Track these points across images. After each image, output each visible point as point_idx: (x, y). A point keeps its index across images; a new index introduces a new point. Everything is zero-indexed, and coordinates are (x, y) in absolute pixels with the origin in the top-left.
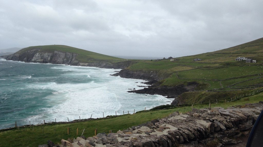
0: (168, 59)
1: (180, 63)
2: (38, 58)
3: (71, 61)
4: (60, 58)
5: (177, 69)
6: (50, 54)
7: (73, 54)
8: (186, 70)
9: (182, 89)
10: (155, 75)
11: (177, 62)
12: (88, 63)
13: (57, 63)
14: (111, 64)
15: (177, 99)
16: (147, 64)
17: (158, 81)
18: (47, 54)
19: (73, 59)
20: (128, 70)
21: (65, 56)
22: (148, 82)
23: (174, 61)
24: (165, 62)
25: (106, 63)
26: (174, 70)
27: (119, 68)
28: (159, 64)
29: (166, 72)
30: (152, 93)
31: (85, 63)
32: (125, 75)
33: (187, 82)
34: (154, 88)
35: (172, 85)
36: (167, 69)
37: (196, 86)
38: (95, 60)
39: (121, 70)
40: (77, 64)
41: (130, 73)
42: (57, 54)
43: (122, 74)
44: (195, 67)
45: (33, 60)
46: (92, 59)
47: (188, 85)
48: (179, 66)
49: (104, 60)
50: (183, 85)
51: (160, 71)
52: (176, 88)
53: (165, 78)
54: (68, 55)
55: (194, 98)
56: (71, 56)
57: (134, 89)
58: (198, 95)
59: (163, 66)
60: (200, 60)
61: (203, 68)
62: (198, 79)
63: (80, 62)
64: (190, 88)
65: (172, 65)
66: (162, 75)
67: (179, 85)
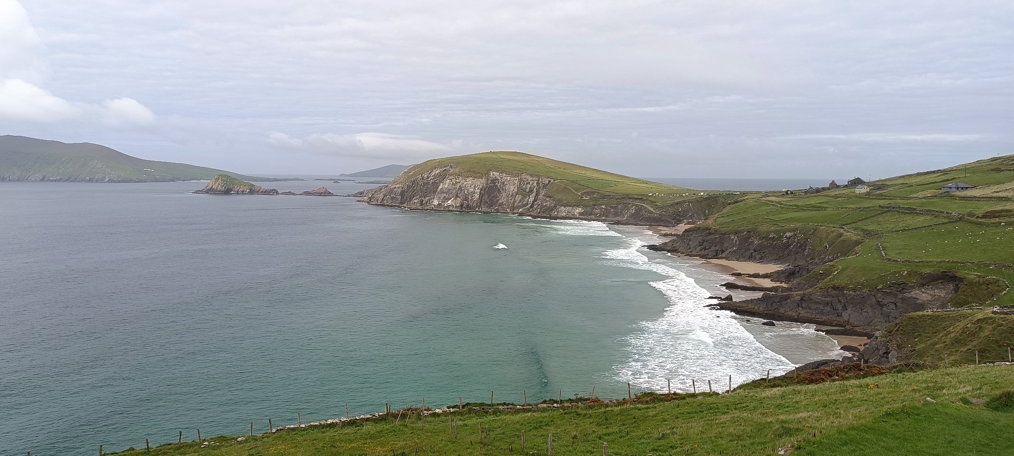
0: (846, 186)
1: (890, 201)
2: (448, 194)
3: (535, 200)
4: (504, 195)
5: (879, 223)
6: (480, 182)
7: (540, 180)
8: (916, 229)
9: (901, 298)
10: (802, 246)
11: (881, 195)
12: (585, 206)
13: (497, 211)
14: (652, 210)
15: (882, 337)
16: (771, 207)
17: (811, 267)
18: (470, 181)
19: (541, 196)
20: (710, 230)
21: (519, 188)
22: (777, 272)
23: (868, 194)
24: (838, 197)
25: (637, 206)
26: (871, 228)
27: (679, 222)
28: (814, 207)
29: (841, 235)
30: (790, 313)
31: (574, 206)
32: (699, 248)
33: (921, 274)
34: (797, 295)
35: (862, 284)
36: (844, 225)
37: (951, 286)
38: (604, 197)
39: (686, 231)
40: (552, 210)
41: (716, 238)
42: (498, 180)
43: (688, 244)
44: (948, 213)
45: (436, 202)
46: (593, 193)
47: (923, 285)
48: (889, 211)
49: (630, 196)
50: (903, 283)
51: (817, 231)
52: (879, 295)
53: (837, 257)
54: (527, 183)
55: (946, 335)
56: (535, 184)
57: (729, 298)
58: (961, 325)
59: (829, 211)
60: (967, 188)
61: (980, 220)
62: (963, 263)
63: (560, 203)
64: (931, 295)
65: (860, 208)
66: (826, 246)
67: (890, 286)
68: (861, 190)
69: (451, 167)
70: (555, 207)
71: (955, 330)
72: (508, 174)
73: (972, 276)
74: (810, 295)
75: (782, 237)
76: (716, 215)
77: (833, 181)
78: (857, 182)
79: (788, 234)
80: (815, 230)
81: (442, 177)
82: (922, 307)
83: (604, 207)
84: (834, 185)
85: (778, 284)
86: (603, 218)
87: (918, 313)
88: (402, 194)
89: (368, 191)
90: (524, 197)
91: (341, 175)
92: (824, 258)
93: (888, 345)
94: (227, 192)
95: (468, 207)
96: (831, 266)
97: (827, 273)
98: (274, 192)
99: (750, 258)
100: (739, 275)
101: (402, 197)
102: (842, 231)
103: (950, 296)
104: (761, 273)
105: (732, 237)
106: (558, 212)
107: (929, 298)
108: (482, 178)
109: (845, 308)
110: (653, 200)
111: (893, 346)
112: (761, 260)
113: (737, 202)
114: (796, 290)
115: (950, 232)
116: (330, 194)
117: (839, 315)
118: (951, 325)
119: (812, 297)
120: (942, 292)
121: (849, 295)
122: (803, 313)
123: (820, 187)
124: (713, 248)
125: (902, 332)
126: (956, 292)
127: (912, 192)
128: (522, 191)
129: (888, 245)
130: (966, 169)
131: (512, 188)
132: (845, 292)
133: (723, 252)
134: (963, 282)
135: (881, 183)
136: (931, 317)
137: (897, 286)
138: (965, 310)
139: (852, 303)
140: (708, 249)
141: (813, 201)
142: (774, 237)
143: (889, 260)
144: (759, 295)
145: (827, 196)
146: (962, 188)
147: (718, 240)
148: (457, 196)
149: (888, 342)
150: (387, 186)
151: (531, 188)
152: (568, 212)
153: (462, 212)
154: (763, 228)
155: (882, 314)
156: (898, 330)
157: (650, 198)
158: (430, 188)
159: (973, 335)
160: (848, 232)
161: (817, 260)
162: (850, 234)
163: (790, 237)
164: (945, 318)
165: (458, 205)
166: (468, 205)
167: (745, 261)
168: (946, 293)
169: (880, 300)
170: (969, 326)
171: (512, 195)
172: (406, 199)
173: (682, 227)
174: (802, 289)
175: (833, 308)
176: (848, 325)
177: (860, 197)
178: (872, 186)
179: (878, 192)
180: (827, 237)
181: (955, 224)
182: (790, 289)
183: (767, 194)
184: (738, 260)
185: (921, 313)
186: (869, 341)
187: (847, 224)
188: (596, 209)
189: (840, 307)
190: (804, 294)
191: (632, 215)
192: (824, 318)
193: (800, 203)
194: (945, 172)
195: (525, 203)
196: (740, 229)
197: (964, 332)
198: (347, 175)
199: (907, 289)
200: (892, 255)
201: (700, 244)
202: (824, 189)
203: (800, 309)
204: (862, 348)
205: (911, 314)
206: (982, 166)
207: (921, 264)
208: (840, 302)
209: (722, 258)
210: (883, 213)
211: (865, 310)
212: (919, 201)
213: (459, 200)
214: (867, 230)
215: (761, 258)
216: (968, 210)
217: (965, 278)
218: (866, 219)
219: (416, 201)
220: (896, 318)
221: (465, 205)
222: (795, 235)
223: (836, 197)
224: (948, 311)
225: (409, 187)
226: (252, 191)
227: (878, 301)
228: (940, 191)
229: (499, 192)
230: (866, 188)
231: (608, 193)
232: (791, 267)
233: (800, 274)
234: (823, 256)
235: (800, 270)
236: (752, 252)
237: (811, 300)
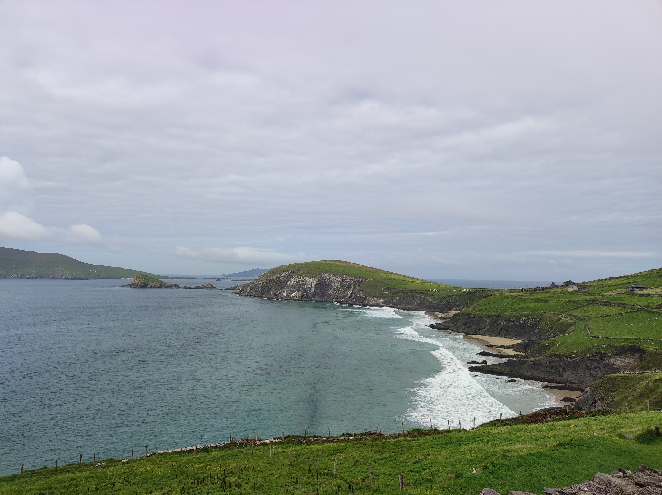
0: (562, 286)
1: (592, 297)
2: (294, 288)
3: (352, 293)
4: (331, 289)
5: (585, 312)
6: (315, 281)
7: (356, 279)
8: (610, 315)
9: (603, 364)
10: (534, 326)
11: (586, 292)
12: (385, 297)
13: (327, 301)
14: (431, 300)
15: (591, 391)
16: (512, 300)
17: (540, 341)
18: (308, 280)
19: (356, 291)
20: (470, 314)
21: (342, 284)
22: (517, 345)
23: (577, 291)
24: (557, 294)
25: (421, 298)
26: (580, 314)
27: (450, 309)
28: (540, 300)
29: (559, 319)
30: (526, 373)
31: (379, 297)
32: (463, 327)
33: (615, 347)
34: (531, 360)
35: (576, 354)
36: (562, 312)
37: (637, 356)
38: (399, 291)
39: (454, 315)
40: (364, 300)
41: (475, 320)
42: (327, 279)
43: (456, 324)
44: (632, 305)
45: (285, 294)
46: (391, 288)
47: (617, 355)
48: (592, 303)
49: (417, 291)
50: (604, 353)
51: (543, 316)
52: (588, 361)
53: (558, 335)
54: (347, 281)
55: (634, 390)
56: (352, 282)
57: (484, 362)
58: (644, 383)
59: (551, 303)
60: (644, 288)
61: (654, 310)
62: (644, 340)
63: (369, 295)
64: (623, 362)
65: (572, 301)
66: (550, 327)
67: (595, 355)
68: (573, 289)
69: (296, 270)
70: (366, 297)
71: (641, 387)
72: (334, 275)
73: (651, 348)
74: (540, 361)
75: (519, 320)
76: (475, 305)
77: (553, 283)
78: (569, 283)
79: (524, 318)
80: (542, 316)
81: (289, 277)
82: (617, 370)
83: (399, 298)
84: (553, 285)
85: (518, 353)
86: (399, 306)
87: (614, 375)
88: (263, 288)
89: (240, 286)
90: (345, 291)
91: (222, 275)
92: (548, 335)
93: (595, 397)
94: (144, 286)
95: (307, 297)
96: (553, 340)
97: (551, 345)
98: (176, 286)
99: (498, 335)
100: (491, 346)
101: (263, 290)
102: (560, 316)
103: (637, 363)
104: (506, 344)
105: (486, 320)
106: (368, 301)
107: (623, 364)
108: (317, 278)
109: (565, 371)
110: (432, 294)
111: (598, 397)
112: (506, 336)
113: (489, 296)
114: (530, 357)
115: (634, 318)
116: (214, 288)
117: (561, 375)
118: (638, 383)
119: (541, 362)
120: (631, 360)
121: (567, 361)
122: (536, 373)
123: (544, 286)
124: (473, 327)
125: (604, 388)
126: (641, 360)
127: (606, 291)
128: (344, 286)
129: (592, 326)
130: (642, 275)
131: (337, 284)
132: (564, 359)
133: (480, 330)
134: (645, 353)
135: (585, 284)
136: (623, 378)
137: (599, 355)
138: (647, 373)
139: (569, 367)
140: (470, 328)
141: (541, 296)
142: (514, 320)
143: (593, 337)
144: (505, 360)
145: (549, 292)
146: (641, 288)
147: (476, 322)
148: (299, 290)
149: (594, 395)
150: (252, 283)
151: (349, 284)
152: (375, 301)
153: (303, 300)
154: (507, 314)
155: (590, 375)
156: (601, 387)
157: (430, 293)
158: (282, 284)
159: (653, 390)
160: (564, 317)
161: (544, 337)
162: (566, 319)
163: (525, 320)
164: (633, 378)
165: (300, 296)
166: (307, 296)
167: (495, 337)
168: (634, 361)
169: (589, 365)
170: (650, 384)
171: (337, 289)
172: (265, 292)
173: (452, 313)
174: (534, 357)
175: (556, 370)
176: (567, 382)
177: (571, 293)
178: (580, 286)
179: (584, 290)
180: (550, 321)
181: (637, 313)
182: (526, 357)
183: (510, 291)
184: (490, 336)
185: (616, 375)
186: (582, 394)
187: (563, 312)
188: (393, 299)
189: (561, 370)
190: (536, 360)
191: (418, 304)
192: (551, 377)
193: (531, 297)
194: (628, 277)
195: (345, 295)
196: (491, 314)
197: (646, 389)
198: (226, 276)
199: (606, 358)
200: (595, 334)
201: (464, 324)
202: (547, 288)
203: (534, 370)
204: (577, 399)
205: (609, 375)
206: (653, 273)
207: (616, 340)
208: (561, 366)
209: (479, 334)
210: (587, 305)
211: (579, 372)
212: (611, 296)
213: (301, 293)
214: (577, 316)
215: (505, 335)
216: (646, 303)
217: (646, 350)
218: (577, 308)
219: (272, 293)
220: (600, 378)
221: (305, 296)
222: (528, 319)
223: (555, 293)
224: (635, 373)
225: (267, 283)
226: (162, 286)
227: (587, 366)
228: (626, 290)
229: (328, 287)
230: (575, 288)
231: (402, 289)
232: (526, 341)
233: (533, 346)
234: (548, 334)
235: (532, 343)
236: (500, 330)
237: (541, 364)
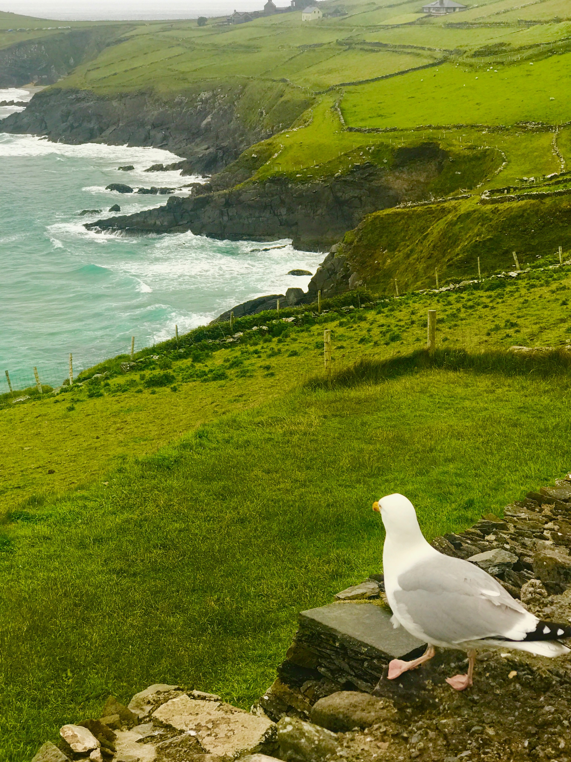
0: (289, 9)
1: (351, 34)
8: (387, 77)
9: (369, 190)
10: (226, 114)
11: (339, 23)
15: (340, 252)
16: (176, 48)
17: (240, 148)
24: (276, 29)
27: (25, 79)
28: (241, 46)
29: (282, 93)
33: (393, 149)
47: (396, 167)
48: (350, 49)
50: (369, 166)
51: (247, 88)
52: (338, 187)
53: (278, 130)
60: (455, 9)
61: (471, 60)
62: (447, 128)
64: (407, 181)
66: (262, 113)
67: (352, 172)
68: (312, 16)
73: (460, 146)
74: (240, 195)
76: (88, 66)
87: (388, 211)
92: (258, 133)
93: (347, 264)
96: (268, 145)
97: (263, 157)
102: (283, 86)
103: (432, 180)
105: (116, 105)
107: (405, 186)
111: (354, 265)
113: (121, 40)
114: (219, 187)
117: (283, 224)
118: (430, 224)
119: (242, 198)
121: (296, 191)
122: (230, 225)
124: (88, 125)
125: (365, 242)
127: (381, 18)
129: (349, 105)
132: (290, 186)
133: (102, 130)
135: (338, 3)
136: (403, 215)
138: (448, 201)
139: (300, 204)
141: (239, 36)
142: (182, 101)
143: (350, 130)
145: (260, 26)
146: (449, 9)
149: (347, 259)
155: (342, 217)
160: (292, 87)
161: (249, 137)
163: (207, 100)
164: (422, 215)
168: (428, 177)
169: (339, 194)
174: (227, 187)
175: (274, 212)
177: (308, 26)
178: (326, 9)
179: (334, 19)
180: (262, 98)
181: (439, 68)
182: (207, 188)
185: (391, 211)
190: (230, 194)
196: (126, 90)
200: (354, 122)
202: (256, 15)
205: (378, 213)
207: (393, 133)
208: (283, 202)
210: (341, 53)
212: (391, 31)
217: (450, 152)
218: (318, 63)
222: (215, 96)
223: (274, 27)
228: (419, 16)
230: (317, 13)
232: (211, 150)
233: (224, 161)
234: (257, 130)
235: (224, 155)
236: (149, 127)
237: (240, 202)
